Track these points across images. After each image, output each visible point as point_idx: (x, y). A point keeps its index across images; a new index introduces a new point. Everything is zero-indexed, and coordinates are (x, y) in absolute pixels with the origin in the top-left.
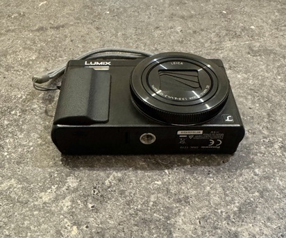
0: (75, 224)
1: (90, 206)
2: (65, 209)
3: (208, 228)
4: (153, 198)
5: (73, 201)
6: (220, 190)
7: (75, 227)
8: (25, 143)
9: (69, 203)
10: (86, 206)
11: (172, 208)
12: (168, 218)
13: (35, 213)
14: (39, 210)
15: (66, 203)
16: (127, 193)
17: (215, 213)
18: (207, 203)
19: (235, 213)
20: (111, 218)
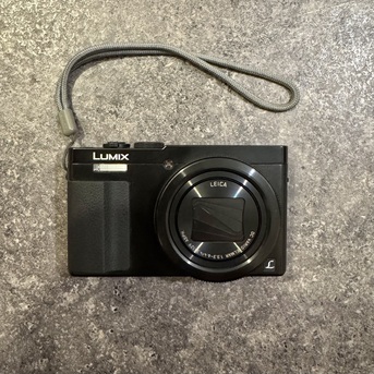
0: (100, 328)
1: (113, 308)
2: (90, 312)
3: (221, 334)
4: (172, 301)
5: (96, 303)
6: (240, 292)
7: (101, 331)
8: (34, 225)
9: (93, 306)
10: (109, 308)
11: (190, 313)
12: (186, 323)
13: (64, 315)
14: (66, 312)
15: (90, 306)
16: (148, 295)
17: (230, 318)
18: (224, 307)
19: (248, 319)
20: (133, 322)
